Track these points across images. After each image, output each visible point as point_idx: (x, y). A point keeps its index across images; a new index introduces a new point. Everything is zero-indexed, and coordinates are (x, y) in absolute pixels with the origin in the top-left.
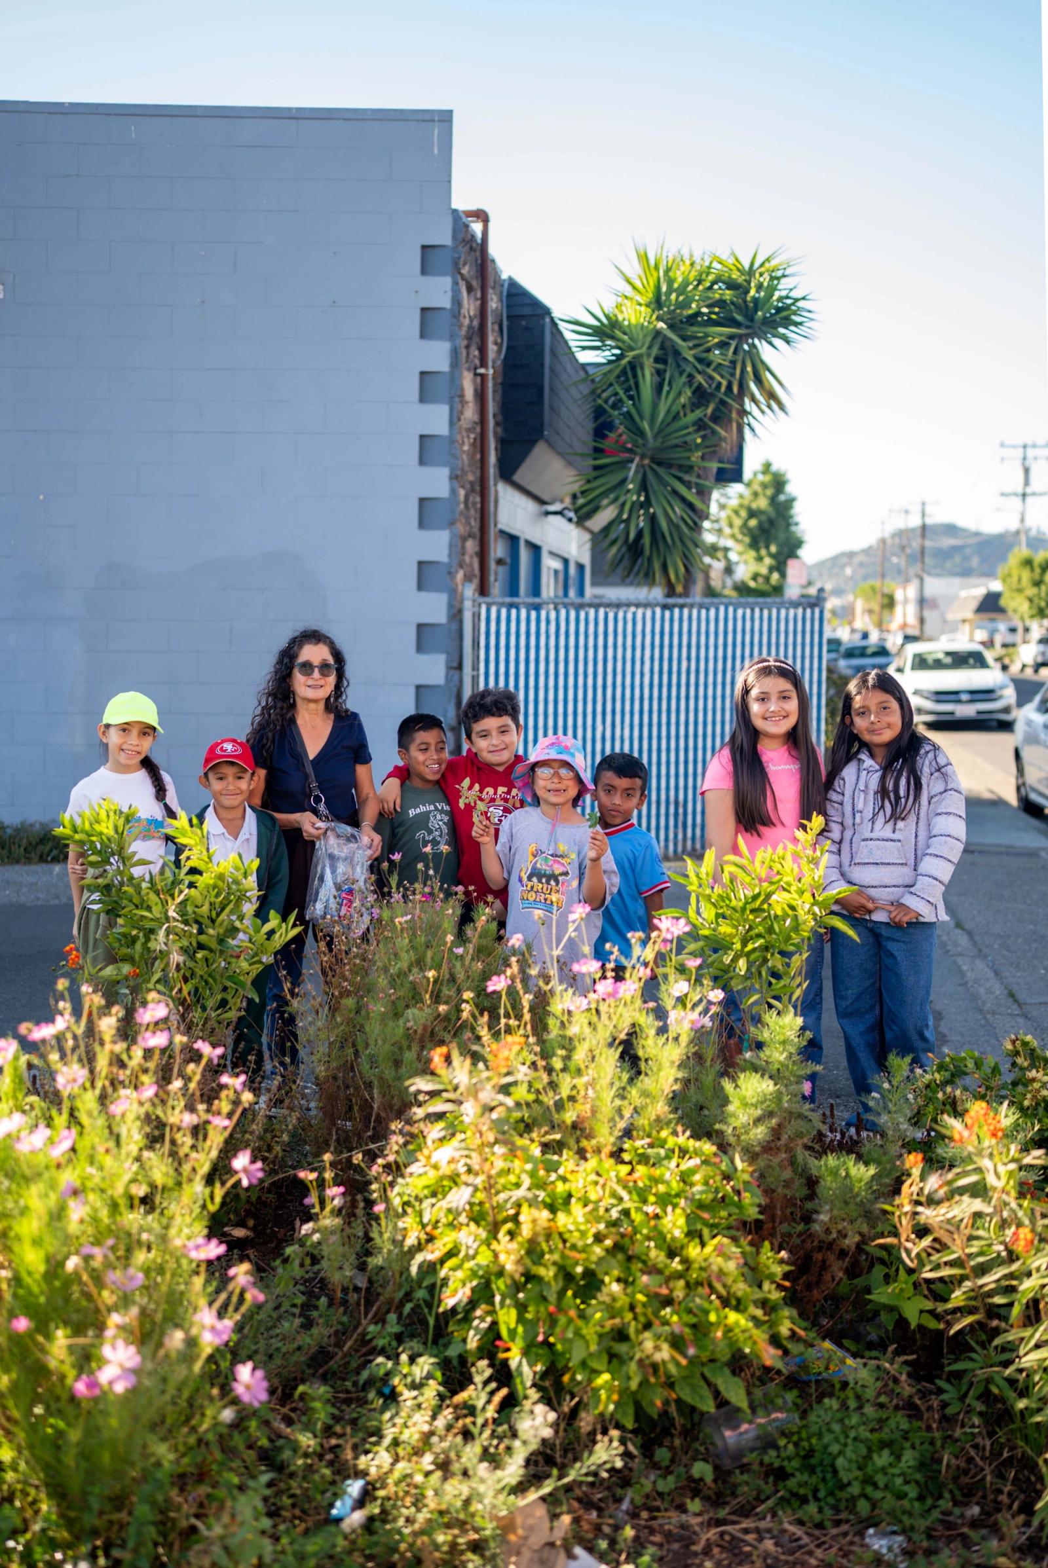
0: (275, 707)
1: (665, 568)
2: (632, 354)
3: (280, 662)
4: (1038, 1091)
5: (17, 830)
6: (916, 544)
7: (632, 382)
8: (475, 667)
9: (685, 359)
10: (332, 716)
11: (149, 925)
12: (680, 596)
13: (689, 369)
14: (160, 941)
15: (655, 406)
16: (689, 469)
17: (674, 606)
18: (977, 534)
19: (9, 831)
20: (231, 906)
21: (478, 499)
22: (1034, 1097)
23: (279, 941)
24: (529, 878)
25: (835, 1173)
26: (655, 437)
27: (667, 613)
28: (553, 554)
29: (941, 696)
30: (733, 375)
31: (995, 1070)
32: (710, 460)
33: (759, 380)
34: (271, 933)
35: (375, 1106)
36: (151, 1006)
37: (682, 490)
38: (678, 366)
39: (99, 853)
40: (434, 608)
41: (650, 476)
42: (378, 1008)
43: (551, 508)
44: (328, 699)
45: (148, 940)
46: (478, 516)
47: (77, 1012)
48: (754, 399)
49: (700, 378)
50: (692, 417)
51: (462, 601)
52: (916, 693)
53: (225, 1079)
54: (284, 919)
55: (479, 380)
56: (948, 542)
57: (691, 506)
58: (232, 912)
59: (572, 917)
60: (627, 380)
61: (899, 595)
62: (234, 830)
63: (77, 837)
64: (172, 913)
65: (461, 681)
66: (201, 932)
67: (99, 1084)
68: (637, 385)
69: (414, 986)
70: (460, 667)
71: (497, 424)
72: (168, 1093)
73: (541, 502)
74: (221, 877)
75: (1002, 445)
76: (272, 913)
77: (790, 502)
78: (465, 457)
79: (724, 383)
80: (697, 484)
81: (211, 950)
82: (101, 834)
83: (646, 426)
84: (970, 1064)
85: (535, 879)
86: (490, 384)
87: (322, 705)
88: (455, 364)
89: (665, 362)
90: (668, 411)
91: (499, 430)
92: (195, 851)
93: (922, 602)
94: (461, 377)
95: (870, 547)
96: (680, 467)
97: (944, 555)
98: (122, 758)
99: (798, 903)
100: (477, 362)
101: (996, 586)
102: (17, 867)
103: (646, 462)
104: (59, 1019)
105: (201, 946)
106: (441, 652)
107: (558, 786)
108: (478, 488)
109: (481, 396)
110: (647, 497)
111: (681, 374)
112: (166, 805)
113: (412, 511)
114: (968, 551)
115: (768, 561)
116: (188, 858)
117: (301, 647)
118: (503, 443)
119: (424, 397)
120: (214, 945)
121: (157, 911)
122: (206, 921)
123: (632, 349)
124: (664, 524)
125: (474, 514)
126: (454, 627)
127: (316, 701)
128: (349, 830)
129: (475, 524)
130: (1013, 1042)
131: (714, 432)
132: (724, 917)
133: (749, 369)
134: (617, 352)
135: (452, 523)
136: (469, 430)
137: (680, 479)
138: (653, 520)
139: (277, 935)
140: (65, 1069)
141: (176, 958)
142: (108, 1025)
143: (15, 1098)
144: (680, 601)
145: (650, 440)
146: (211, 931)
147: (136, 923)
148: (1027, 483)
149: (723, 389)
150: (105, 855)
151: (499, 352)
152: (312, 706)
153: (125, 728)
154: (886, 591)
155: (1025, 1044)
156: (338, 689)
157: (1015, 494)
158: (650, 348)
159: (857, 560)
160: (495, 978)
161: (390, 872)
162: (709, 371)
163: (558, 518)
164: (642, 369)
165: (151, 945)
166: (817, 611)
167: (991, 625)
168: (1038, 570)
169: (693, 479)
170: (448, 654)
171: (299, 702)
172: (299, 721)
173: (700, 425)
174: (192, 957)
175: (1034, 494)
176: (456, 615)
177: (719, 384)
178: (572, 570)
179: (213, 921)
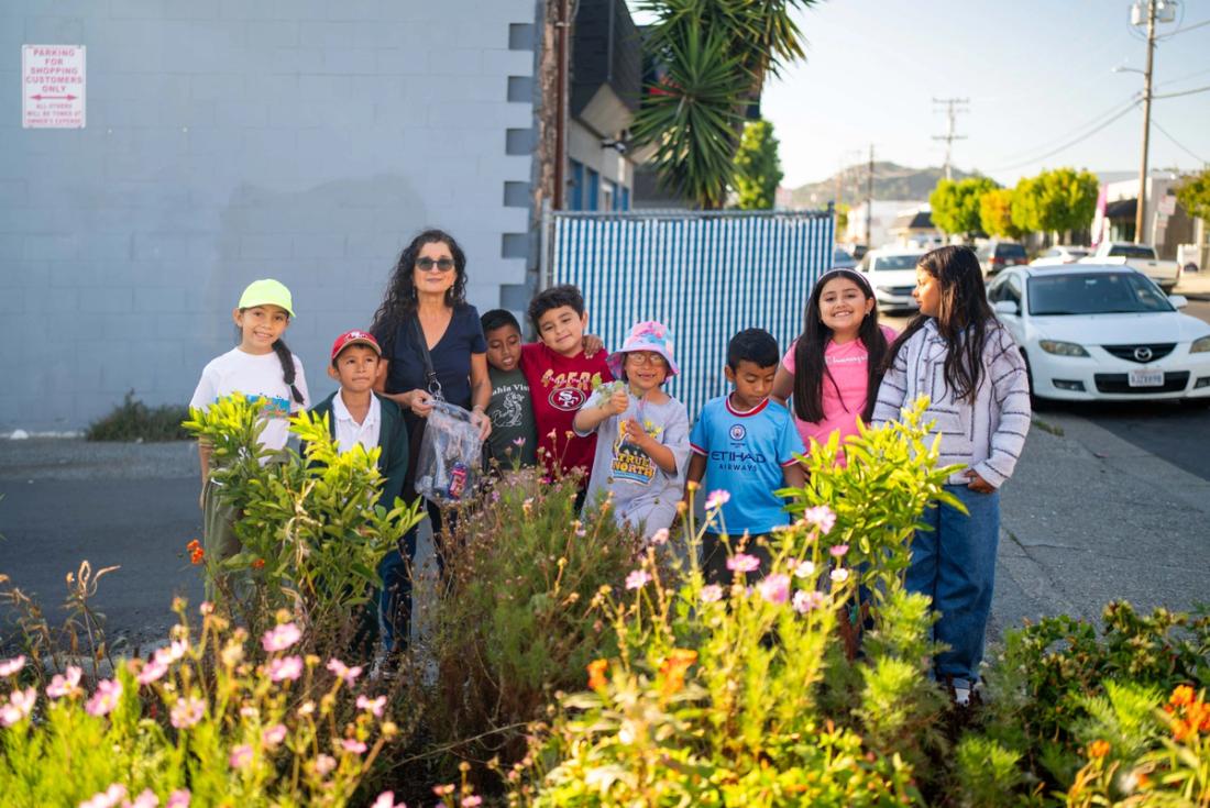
0: (397, 302)
1: (704, 188)
2: (682, 11)
3: (403, 259)
4: (1143, 658)
5: (158, 412)
6: (865, 177)
7: (682, 35)
8: (550, 269)
9: (727, 16)
10: (451, 310)
11: (275, 516)
12: (717, 209)
13: (728, 24)
14: (286, 532)
15: (700, 55)
16: (726, 106)
17: (714, 217)
18: (909, 170)
19: (151, 414)
20: (357, 497)
21: (555, 131)
22: (1139, 664)
23: (403, 527)
24: (622, 450)
25: (977, 759)
26: (700, 80)
27: (708, 223)
28: (608, 181)
29: (897, 291)
30: (764, 28)
31: (1090, 634)
32: (743, 99)
33: (785, 34)
34: (397, 518)
35: (502, 691)
36: (280, 627)
37: (720, 123)
38: (719, 21)
39: (227, 445)
40: (517, 220)
41: (695, 111)
42: (505, 595)
43: (608, 142)
44: (448, 291)
45: (274, 530)
46: (554, 144)
47: (195, 636)
48: (780, 50)
49: (737, 32)
50: (730, 63)
51: (541, 214)
52: (878, 288)
53: (362, 702)
54: (409, 506)
55: (557, 32)
56: (889, 175)
57: (726, 136)
58: (359, 502)
59: (708, 505)
60: (678, 33)
61: (851, 215)
62: (359, 416)
63: (206, 430)
64: (299, 508)
65: (539, 280)
66: (327, 522)
67: (220, 713)
68: (686, 37)
69: (538, 572)
70: (538, 269)
71: (570, 70)
72: (297, 721)
73: (600, 137)
74: (345, 468)
75: (935, 100)
76: (397, 501)
77: (775, 144)
78: (545, 95)
79: (757, 35)
80: (732, 119)
81: (337, 540)
82: (229, 428)
83: (693, 70)
84: (1064, 628)
85: (627, 451)
86: (566, 36)
87: (441, 299)
88: (539, 17)
89: (709, 19)
90: (710, 60)
91: (572, 75)
92: (320, 445)
93: (869, 221)
94: (544, 29)
95: (830, 180)
96: (719, 105)
97: (885, 184)
98: (256, 341)
99: (910, 481)
100: (556, 17)
101: (925, 207)
102: (157, 445)
103: (692, 100)
104: (175, 645)
105: (327, 536)
106: (523, 256)
107: (648, 372)
108: (554, 122)
109: (559, 46)
110: (692, 129)
111: (722, 28)
112: (294, 389)
113: (500, 140)
114: (901, 182)
115: (757, 190)
116: (311, 453)
117: (422, 245)
118: (574, 85)
119: (514, 44)
120: (339, 533)
121: (284, 503)
122: (332, 512)
123: (683, 7)
124: (705, 151)
125: (551, 144)
126: (534, 235)
127: (435, 294)
128: (459, 410)
129: (552, 151)
130: (1113, 609)
131: (747, 76)
132: (842, 495)
133: (777, 24)
134: (668, 11)
135: (533, 150)
136: (549, 73)
137: (718, 114)
138: (696, 148)
139: (403, 520)
140: (182, 702)
141: (303, 550)
142: (232, 653)
143: (128, 722)
144: (718, 213)
145: (696, 82)
146: (338, 522)
147: (263, 514)
148: (952, 129)
149: (756, 40)
150: (233, 448)
151: (573, 11)
152: (433, 299)
153: (259, 311)
154: (843, 212)
155: (1124, 610)
156: (459, 285)
157: (944, 138)
158: (697, 6)
159: (820, 189)
160: (634, 574)
161: (513, 457)
162: (746, 26)
163: (612, 150)
164: (691, 23)
165: (278, 535)
166: (828, 221)
167: (920, 237)
168: (959, 194)
169: (729, 114)
170: (528, 258)
171: (419, 295)
172: (421, 316)
173: (737, 70)
174: (318, 548)
175: (957, 138)
176: (535, 225)
177: (753, 35)
178: (620, 193)
179: (339, 511)
